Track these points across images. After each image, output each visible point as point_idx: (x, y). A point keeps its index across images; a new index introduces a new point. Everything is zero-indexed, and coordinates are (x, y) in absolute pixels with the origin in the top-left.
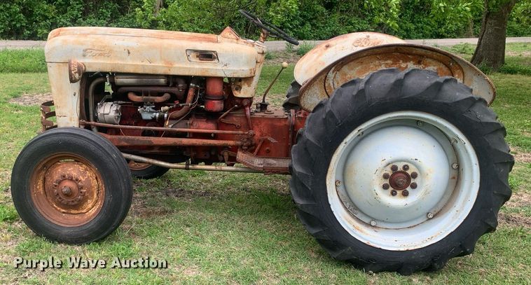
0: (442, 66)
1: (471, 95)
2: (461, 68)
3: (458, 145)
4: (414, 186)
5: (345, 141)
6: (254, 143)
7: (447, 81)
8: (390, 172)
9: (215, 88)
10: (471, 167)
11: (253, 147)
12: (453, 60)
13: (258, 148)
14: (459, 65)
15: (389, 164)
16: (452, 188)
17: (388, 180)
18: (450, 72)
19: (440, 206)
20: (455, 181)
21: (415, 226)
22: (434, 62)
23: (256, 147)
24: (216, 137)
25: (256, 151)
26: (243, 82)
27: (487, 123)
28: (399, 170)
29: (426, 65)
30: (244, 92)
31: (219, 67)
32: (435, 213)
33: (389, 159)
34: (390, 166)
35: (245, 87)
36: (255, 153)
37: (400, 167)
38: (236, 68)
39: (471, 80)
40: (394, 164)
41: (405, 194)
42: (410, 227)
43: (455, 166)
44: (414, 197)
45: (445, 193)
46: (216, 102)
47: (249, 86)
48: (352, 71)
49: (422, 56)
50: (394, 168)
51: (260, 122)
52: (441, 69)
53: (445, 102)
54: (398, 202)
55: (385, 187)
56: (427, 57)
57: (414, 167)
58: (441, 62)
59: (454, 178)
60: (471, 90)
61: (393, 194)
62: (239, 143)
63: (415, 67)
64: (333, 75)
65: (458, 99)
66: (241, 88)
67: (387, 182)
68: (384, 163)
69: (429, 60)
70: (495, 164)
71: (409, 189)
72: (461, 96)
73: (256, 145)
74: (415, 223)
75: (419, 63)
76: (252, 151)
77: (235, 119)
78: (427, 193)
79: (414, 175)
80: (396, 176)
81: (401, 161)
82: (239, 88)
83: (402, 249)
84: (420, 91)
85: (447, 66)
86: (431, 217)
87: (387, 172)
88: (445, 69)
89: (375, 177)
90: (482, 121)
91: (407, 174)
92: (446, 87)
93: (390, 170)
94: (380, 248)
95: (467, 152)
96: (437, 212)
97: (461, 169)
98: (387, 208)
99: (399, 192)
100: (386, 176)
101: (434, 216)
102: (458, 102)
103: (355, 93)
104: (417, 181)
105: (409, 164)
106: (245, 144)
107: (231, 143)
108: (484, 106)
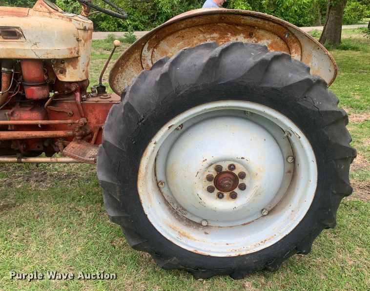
0: (277, 39)
1: (307, 76)
2: (298, 41)
3: (292, 138)
4: (243, 187)
5: (154, 140)
6: (88, 131)
7: (276, 58)
8: (214, 173)
9: (31, 72)
10: (307, 164)
11: (90, 136)
12: (289, 30)
13: (94, 137)
14: (296, 38)
15: (211, 164)
16: (287, 182)
17: (213, 182)
18: (286, 46)
19: (275, 202)
20: (290, 175)
21: (249, 223)
22: (267, 35)
23: (93, 135)
24: (44, 128)
25: (94, 139)
26: (66, 64)
27: (326, 112)
28: (224, 170)
29: (259, 39)
30: (70, 76)
31: (28, 47)
32: (270, 209)
33: (210, 159)
34: (214, 166)
35: (70, 70)
36: (93, 142)
37: (225, 167)
38: (49, 48)
39: (310, 55)
40: (218, 164)
41: (234, 196)
42: (245, 224)
43: (290, 160)
44: (243, 199)
45: (281, 188)
46: (34, 88)
47: (75, 68)
48: (173, 48)
49: (252, 27)
50: (218, 169)
51: (94, 109)
52: (275, 43)
53: (274, 86)
54: (225, 205)
55: (210, 190)
56: (259, 28)
57: (242, 167)
58: (275, 33)
59: (289, 172)
60: (308, 69)
61: (220, 196)
62: (70, 133)
63: (245, 41)
64: (150, 54)
65: (291, 82)
66: (65, 71)
67: (212, 184)
68: (206, 164)
69: (261, 32)
70: (335, 160)
71: (237, 190)
72: (296, 77)
73: (92, 133)
74: (250, 220)
75: (250, 35)
76: (89, 141)
77: (66, 106)
78: (257, 194)
79: (242, 175)
80: (221, 177)
81: (225, 160)
82: (63, 72)
83: (233, 255)
84: (241, 74)
85: (282, 38)
86: (265, 214)
87: (211, 173)
88: (281, 43)
89: (196, 180)
90: (320, 110)
91: (234, 175)
92: (276, 67)
93: (214, 171)
94: (209, 256)
95: (302, 146)
96: (272, 207)
97: (297, 163)
98: (214, 212)
99: (226, 194)
100: (209, 178)
101: (269, 213)
102: (291, 86)
103: (158, 78)
104: (245, 181)
105: (235, 163)
106: (77, 134)
107: (60, 133)
108: (323, 89)
